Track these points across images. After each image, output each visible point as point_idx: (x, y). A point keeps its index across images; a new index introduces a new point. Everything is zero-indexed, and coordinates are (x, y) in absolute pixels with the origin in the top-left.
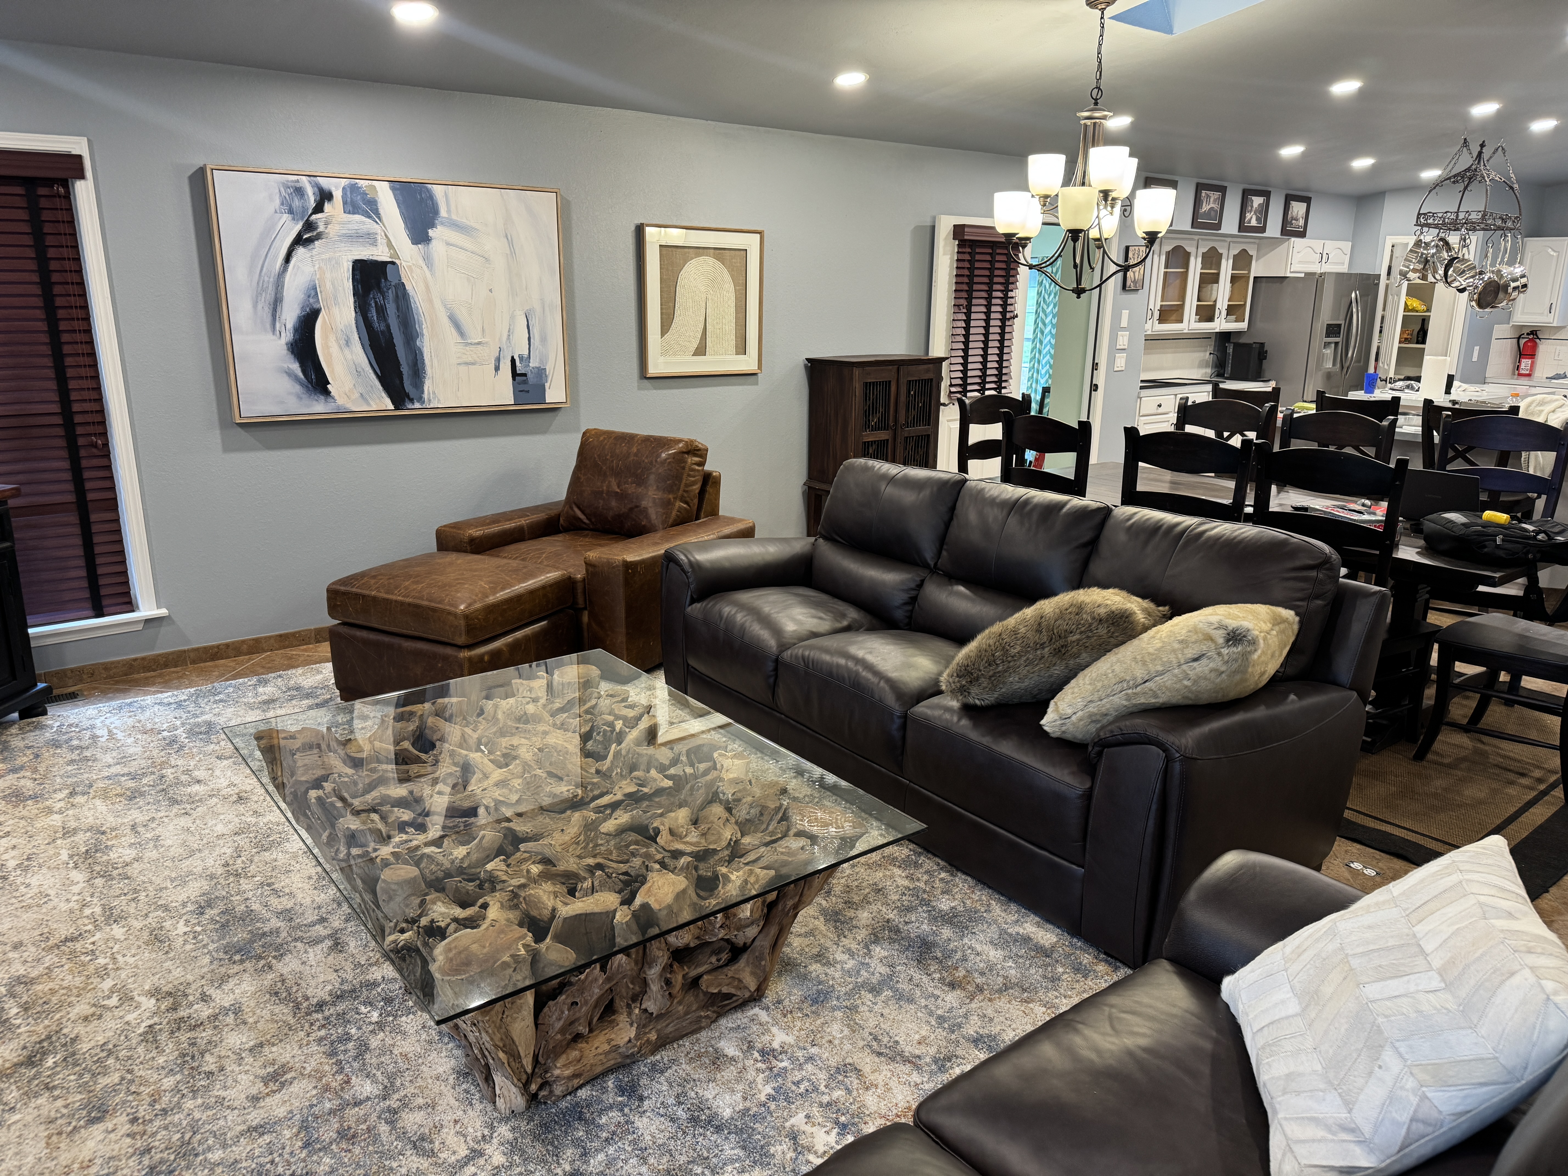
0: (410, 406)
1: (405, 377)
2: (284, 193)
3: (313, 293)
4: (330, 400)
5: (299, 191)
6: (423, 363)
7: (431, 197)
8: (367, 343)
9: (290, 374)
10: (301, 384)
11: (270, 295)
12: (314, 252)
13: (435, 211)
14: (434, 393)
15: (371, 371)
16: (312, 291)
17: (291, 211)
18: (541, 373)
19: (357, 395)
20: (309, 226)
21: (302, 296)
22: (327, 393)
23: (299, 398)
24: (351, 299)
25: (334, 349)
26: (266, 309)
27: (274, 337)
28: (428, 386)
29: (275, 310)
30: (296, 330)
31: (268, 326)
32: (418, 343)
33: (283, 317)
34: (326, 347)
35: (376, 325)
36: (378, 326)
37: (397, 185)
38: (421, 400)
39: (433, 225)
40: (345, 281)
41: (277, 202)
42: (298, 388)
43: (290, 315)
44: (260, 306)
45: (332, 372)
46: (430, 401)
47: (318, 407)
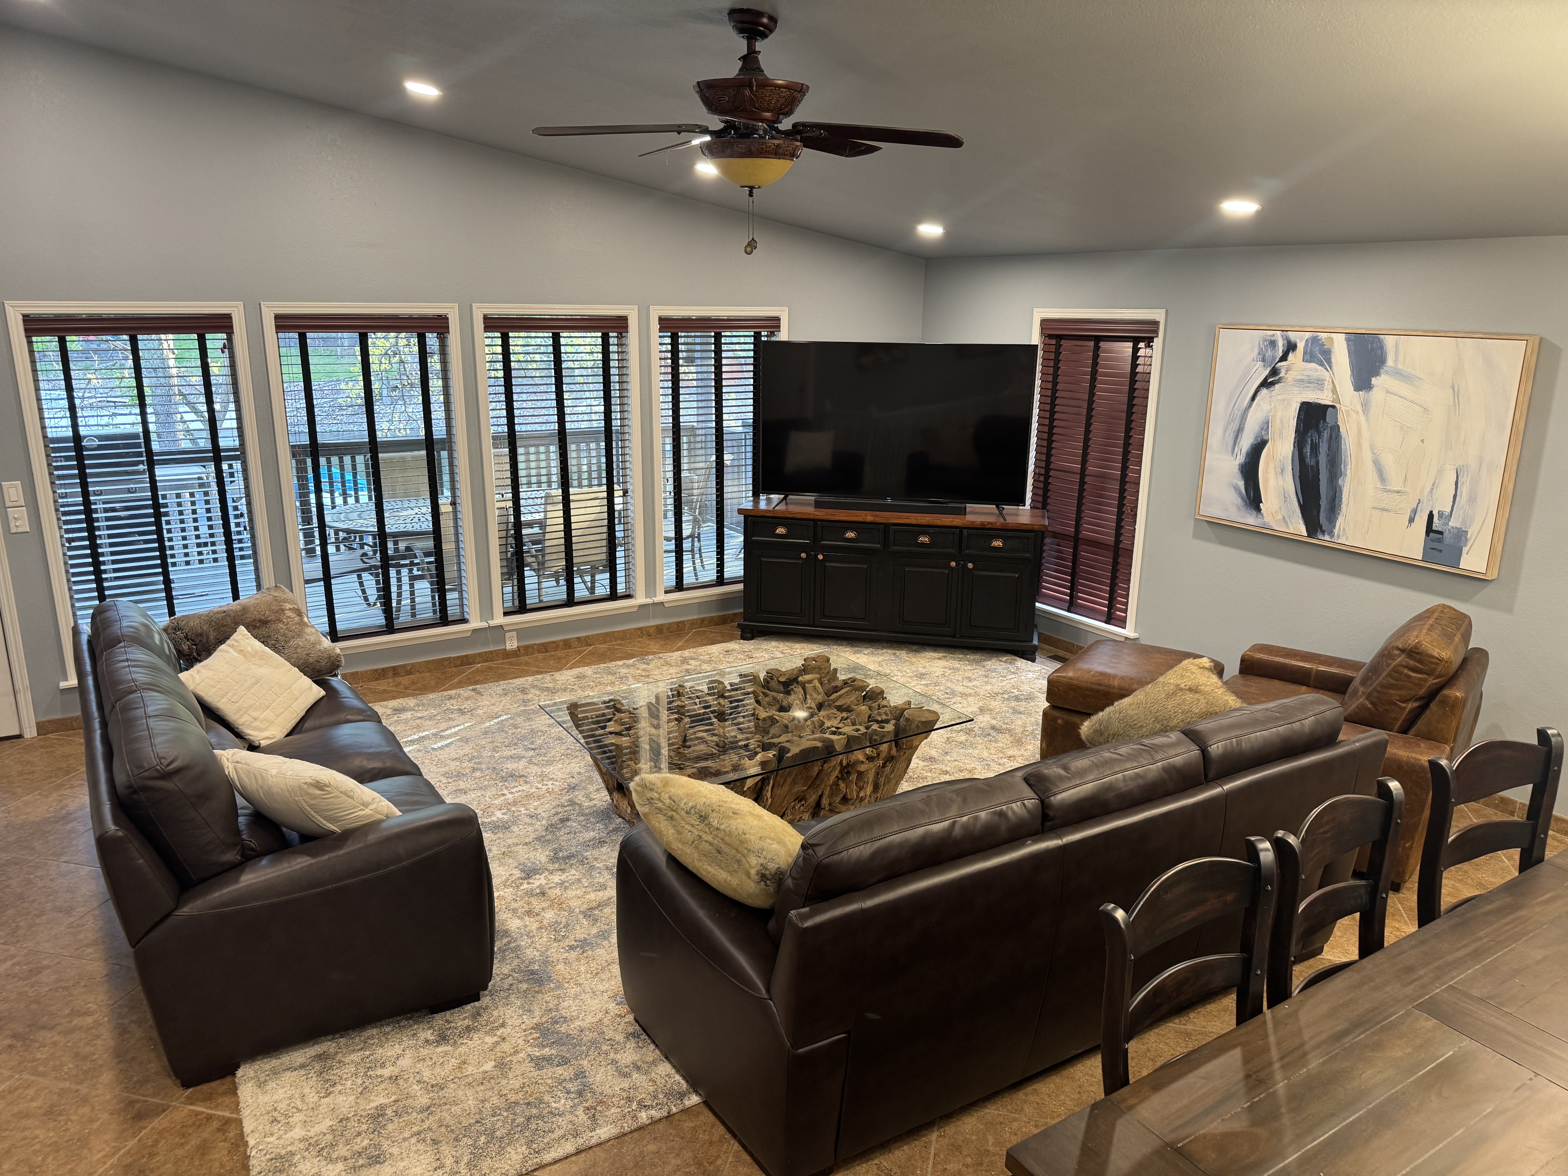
0: (1320, 537)
1: (1322, 510)
2: (1262, 346)
3: (1265, 427)
4: (1259, 516)
5: (1273, 344)
6: (1341, 501)
7: (1381, 347)
8: (1297, 474)
9: (1236, 488)
10: (1242, 498)
11: (1235, 426)
12: (1274, 393)
13: (1382, 361)
14: (1344, 530)
15: (1295, 499)
16: (1265, 425)
17: (1263, 360)
18: (1461, 535)
19: (1280, 517)
20: (1274, 372)
21: (1257, 428)
22: (1258, 509)
23: (1239, 509)
24: (1293, 435)
25: (1271, 475)
26: (1231, 435)
27: (1232, 458)
28: (1340, 522)
29: (1237, 437)
30: (1248, 454)
31: (1230, 449)
32: (1340, 481)
33: (1241, 444)
34: (1266, 472)
35: (1308, 460)
36: (1310, 461)
37: (1352, 337)
38: (1331, 534)
39: (1377, 374)
40: (1291, 419)
41: (1256, 352)
42: (1239, 501)
43: (1246, 443)
44: (1228, 433)
45: (1266, 494)
46: (1339, 536)
47: (1250, 519)
